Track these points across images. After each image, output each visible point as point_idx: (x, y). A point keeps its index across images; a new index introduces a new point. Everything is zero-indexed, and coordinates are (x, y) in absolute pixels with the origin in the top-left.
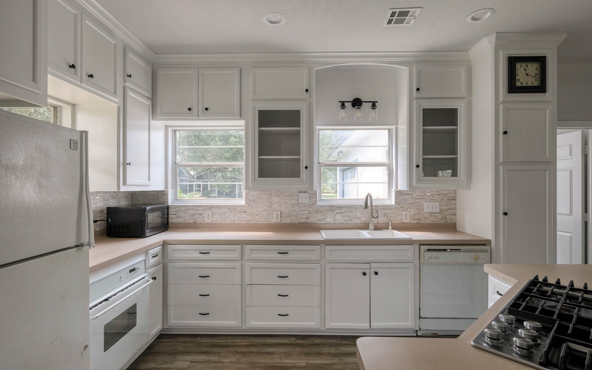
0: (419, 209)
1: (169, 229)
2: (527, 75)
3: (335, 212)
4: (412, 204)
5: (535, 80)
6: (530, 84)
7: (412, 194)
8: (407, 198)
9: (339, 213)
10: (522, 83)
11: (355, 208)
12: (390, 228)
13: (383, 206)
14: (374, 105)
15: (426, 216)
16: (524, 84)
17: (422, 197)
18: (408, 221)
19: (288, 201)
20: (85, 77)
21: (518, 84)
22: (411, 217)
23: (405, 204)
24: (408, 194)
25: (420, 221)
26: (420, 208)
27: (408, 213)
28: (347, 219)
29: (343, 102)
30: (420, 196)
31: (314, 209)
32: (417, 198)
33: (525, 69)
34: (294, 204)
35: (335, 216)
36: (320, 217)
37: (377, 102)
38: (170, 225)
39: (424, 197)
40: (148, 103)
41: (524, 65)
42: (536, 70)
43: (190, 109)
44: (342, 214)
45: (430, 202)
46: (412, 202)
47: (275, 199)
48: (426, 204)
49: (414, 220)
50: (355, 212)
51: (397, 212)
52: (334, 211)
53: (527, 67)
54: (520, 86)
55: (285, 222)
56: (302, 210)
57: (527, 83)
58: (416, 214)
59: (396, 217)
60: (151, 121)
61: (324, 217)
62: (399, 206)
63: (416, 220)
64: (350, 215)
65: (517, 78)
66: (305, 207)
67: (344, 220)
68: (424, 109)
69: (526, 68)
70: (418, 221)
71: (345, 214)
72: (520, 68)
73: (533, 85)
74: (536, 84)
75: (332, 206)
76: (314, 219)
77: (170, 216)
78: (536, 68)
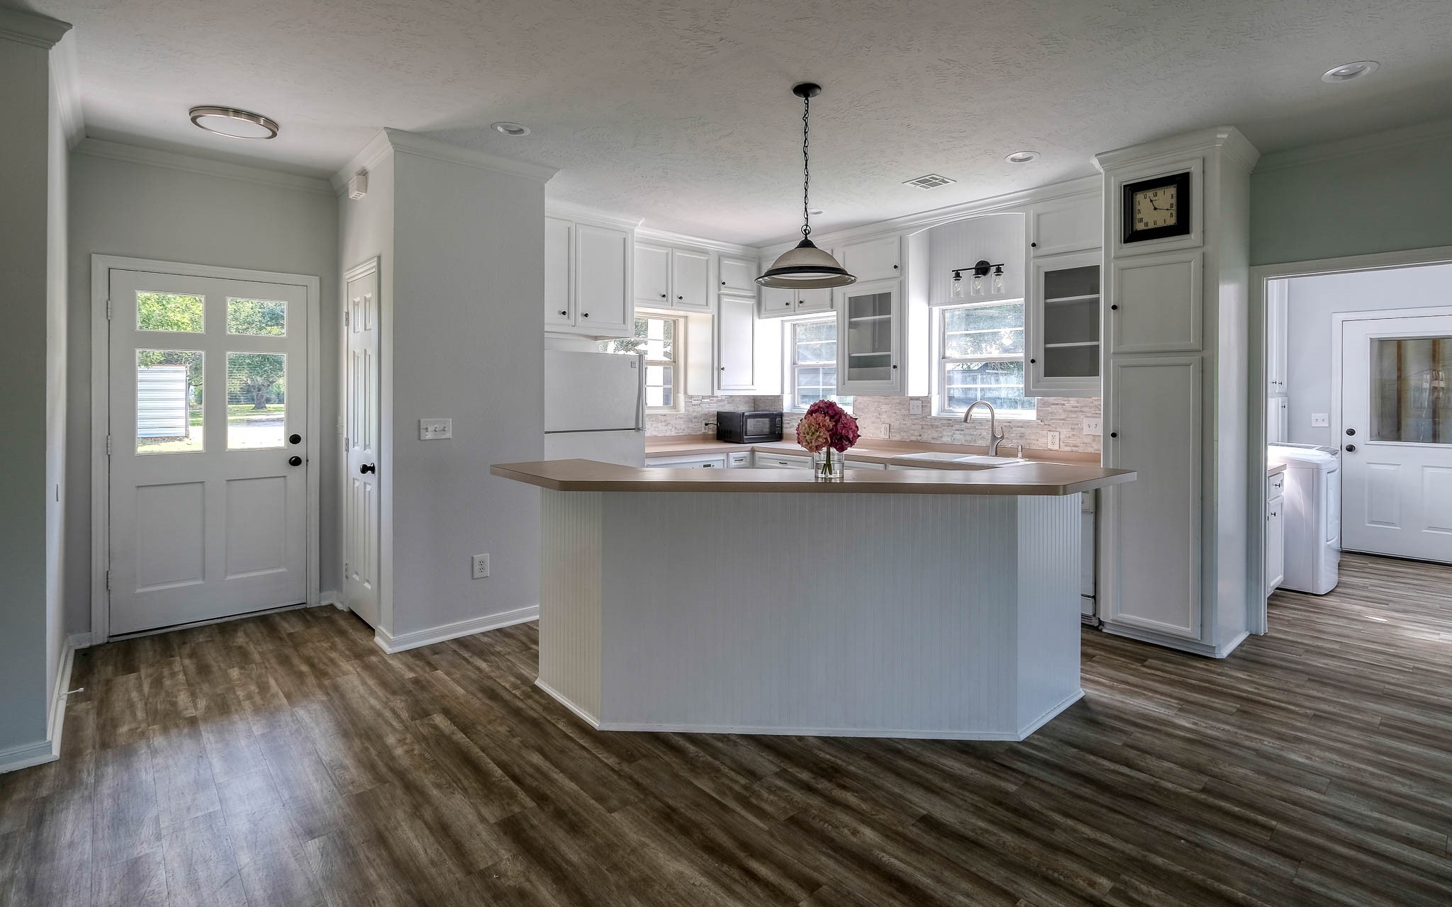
0: (1073, 429)
1: (783, 441)
2: (1155, 209)
3: (954, 428)
4: (1064, 420)
5: (1169, 214)
6: (1160, 224)
7: (1064, 405)
8: (1055, 411)
9: (958, 430)
10: (1146, 224)
11: (980, 423)
12: (1020, 455)
13: (1019, 421)
14: (999, 271)
15: (1086, 440)
16: (1151, 226)
17: (1079, 409)
18: (1056, 447)
19: (898, 412)
20: (676, 299)
21: (1140, 227)
22: (1061, 441)
23: (1052, 419)
24: (1057, 404)
25: (1077, 449)
26: (1076, 427)
27: (1057, 434)
28: (969, 438)
29: (957, 271)
30: (1077, 407)
31: (927, 423)
32: (1071, 411)
33: (1151, 201)
34: (905, 415)
35: (954, 434)
36: (935, 435)
37: (1003, 265)
38: (784, 436)
39: (1083, 409)
40: (752, 302)
41: (1150, 194)
42: (1172, 198)
43: (787, 304)
44: (962, 432)
45: (1092, 417)
46: (1063, 417)
47: (884, 408)
48: (1086, 421)
49: (1066, 446)
50: (980, 429)
51: (1040, 432)
52: (952, 426)
53: (1156, 195)
54: (1144, 230)
55: (895, 439)
56: (914, 424)
57: (1155, 223)
58: (1069, 437)
59: (1037, 440)
60: (756, 320)
61: (940, 435)
62: (1042, 423)
63: (1070, 446)
64: (972, 433)
65: (1139, 216)
66: (917, 419)
67: (965, 441)
68: (1046, 273)
69: (1154, 199)
70: (1074, 448)
71: (967, 431)
72: (1142, 200)
73: (1166, 225)
74: (1172, 221)
75: (950, 420)
76: (928, 436)
77: (785, 426)
78: (1172, 195)
